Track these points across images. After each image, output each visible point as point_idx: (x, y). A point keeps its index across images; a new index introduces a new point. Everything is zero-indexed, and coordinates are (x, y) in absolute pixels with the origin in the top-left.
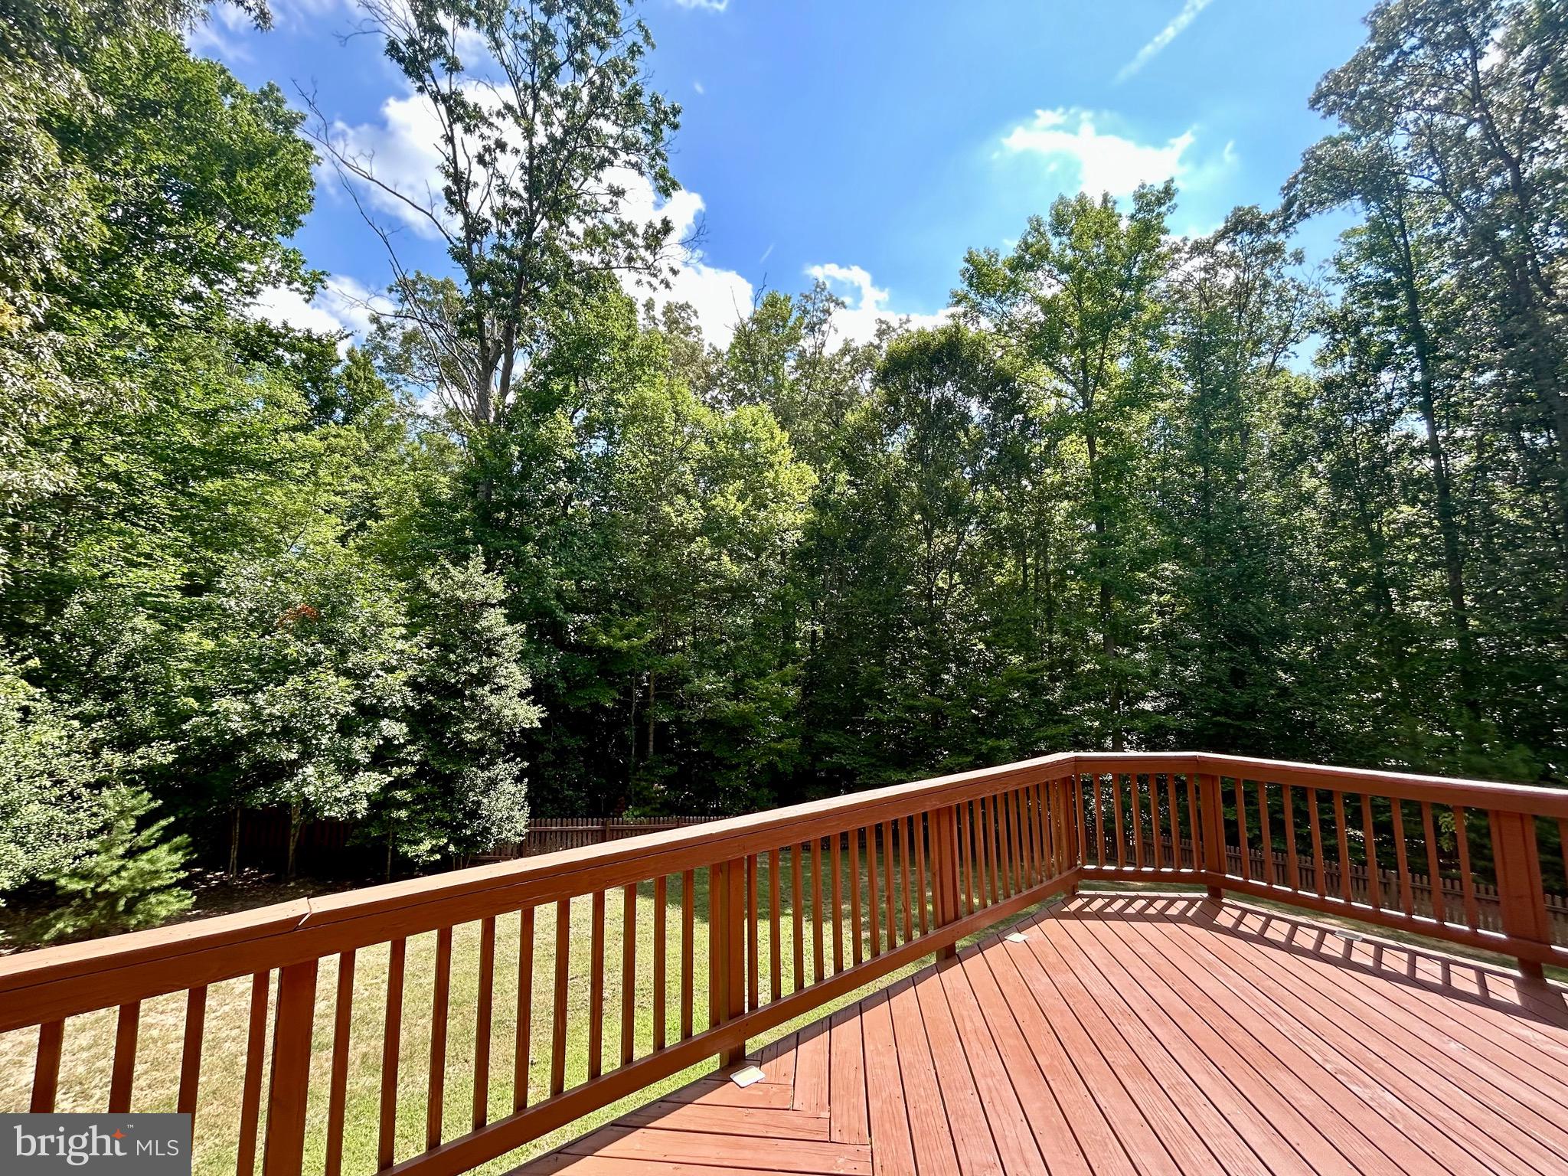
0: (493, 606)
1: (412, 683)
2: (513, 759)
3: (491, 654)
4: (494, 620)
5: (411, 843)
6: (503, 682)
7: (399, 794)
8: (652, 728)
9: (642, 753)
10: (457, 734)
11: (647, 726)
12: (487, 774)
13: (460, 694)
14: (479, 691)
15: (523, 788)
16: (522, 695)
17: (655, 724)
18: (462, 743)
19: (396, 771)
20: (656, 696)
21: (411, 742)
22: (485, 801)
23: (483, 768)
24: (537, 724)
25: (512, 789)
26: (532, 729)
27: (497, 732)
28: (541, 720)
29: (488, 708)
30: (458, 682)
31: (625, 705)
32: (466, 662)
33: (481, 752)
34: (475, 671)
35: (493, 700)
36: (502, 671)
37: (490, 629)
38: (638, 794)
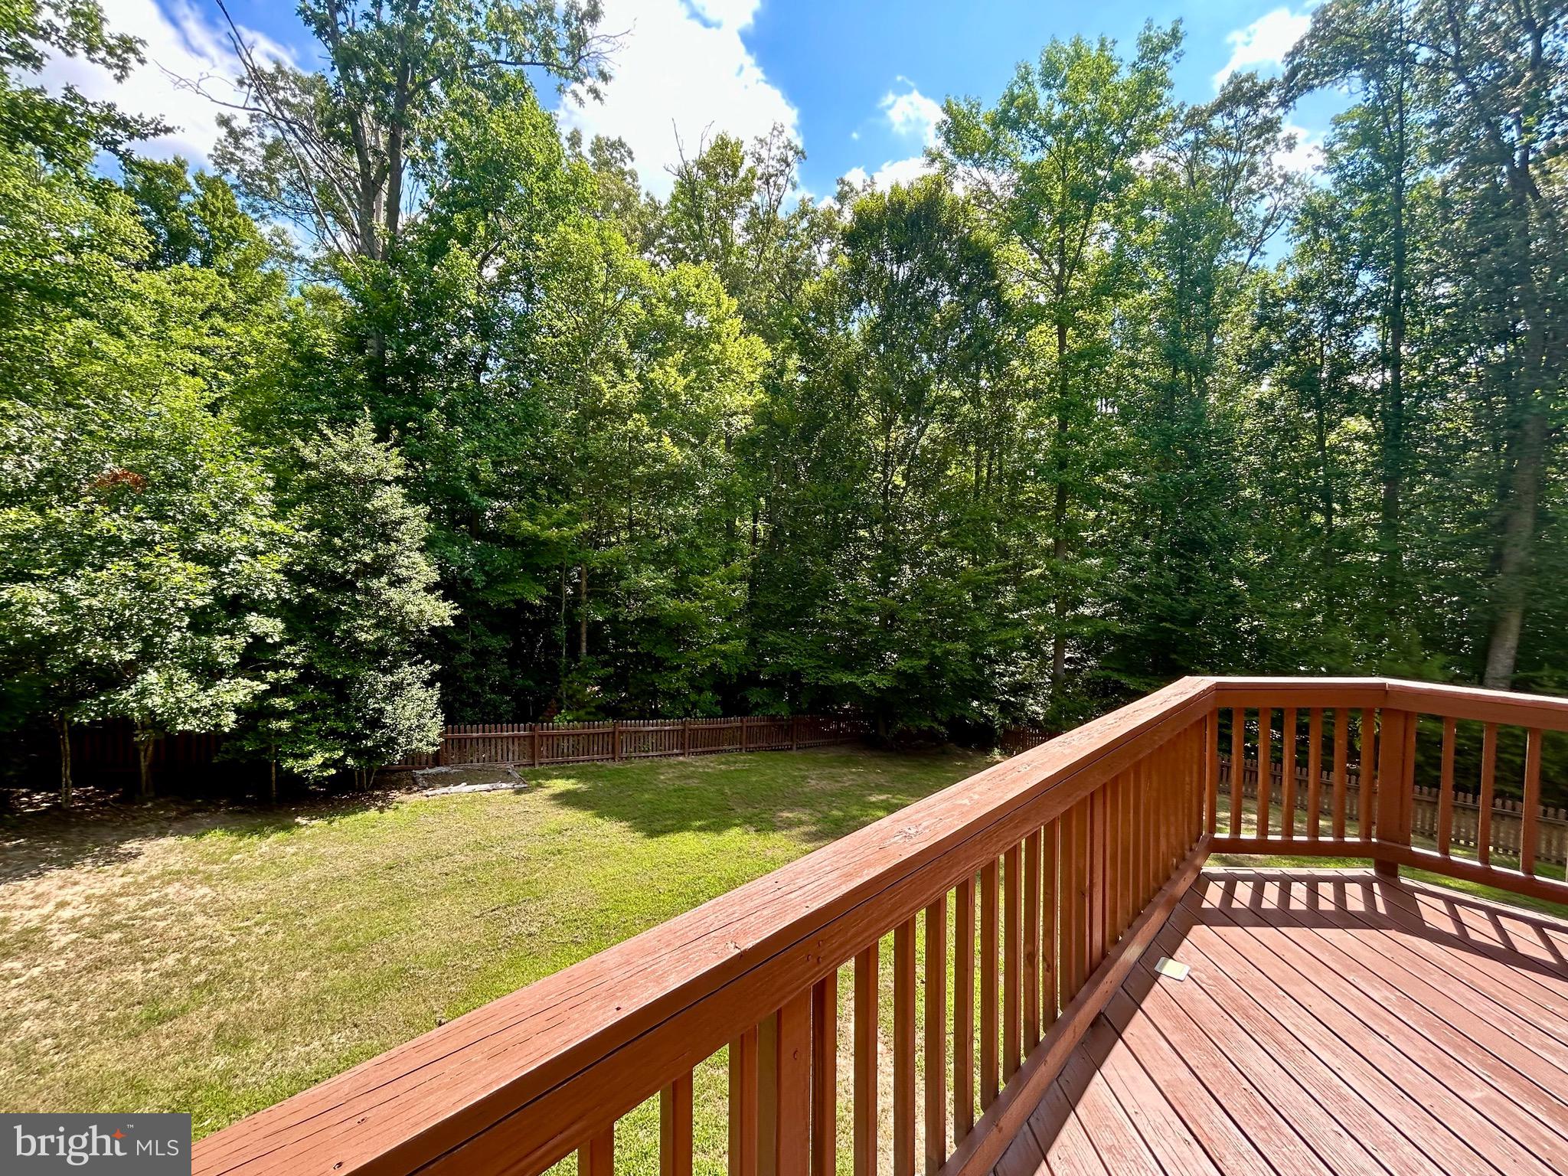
0: (388, 483)
1: (287, 571)
2: (421, 662)
3: (387, 539)
4: (390, 499)
5: (296, 757)
6: (404, 573)
7: (278, 702)
8: (584, 629)
9: (574, 652)
10: (348, 633)
11: (579, 625)
12: (389, 678)
13: (351, 586)
14: (375, 584)
15: (435, 693)
16: (429, 589)
17: (588, 624)
18: (357, 643)
19: (271, 675)
20: (589, 595)
21: (291, 642)
22: (389, 708)
23: (385, 671)
24: (449, 622)
25: (422, 694)
26: (443, 627)
27: (402, 630)
28: (454, 618)
29: (386, 603)
30: (346, 572)
31: (554, 602)
32: (356, 548)
33: (382, 652)
34: (368, 559)
35: (392, 593)
36: (400, 560)
37: (384, 510)
38: (569, 697)
